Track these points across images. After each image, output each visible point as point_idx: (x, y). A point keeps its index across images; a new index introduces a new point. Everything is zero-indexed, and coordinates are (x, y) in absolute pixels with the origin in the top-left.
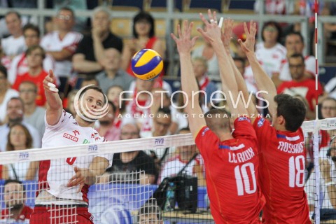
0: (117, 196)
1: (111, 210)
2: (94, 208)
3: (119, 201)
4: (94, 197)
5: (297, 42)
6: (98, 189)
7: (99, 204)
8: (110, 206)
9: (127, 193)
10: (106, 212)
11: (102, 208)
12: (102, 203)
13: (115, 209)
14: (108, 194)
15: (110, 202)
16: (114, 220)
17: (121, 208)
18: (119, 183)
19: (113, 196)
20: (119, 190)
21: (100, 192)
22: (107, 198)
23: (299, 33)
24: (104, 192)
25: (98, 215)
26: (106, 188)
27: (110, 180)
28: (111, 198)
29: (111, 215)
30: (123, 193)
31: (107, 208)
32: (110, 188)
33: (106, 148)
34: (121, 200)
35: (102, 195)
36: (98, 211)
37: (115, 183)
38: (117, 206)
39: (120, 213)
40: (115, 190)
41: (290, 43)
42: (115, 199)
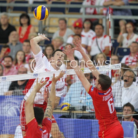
0: (15, 101)
1: (13, 108)
2: (5, 107)
3: (16, 104)
4: (5, 102)
5: (100, 29)
6: (7, 98)
7: (7, 105)
8: (12, 106)
9: (20, 100)
10: (10, 109)
11: (9, 107)
12: (8, 105)
13: (14, 108)
14: (11, 100)
15: (12, 104)
16: (14, 113)
17: (17, 107)
18: (16, 95)
19: (13, 101)
20: (16, 98)
21: (8, 100)
22: (11, 102)
23: (101, 25)
24: (9, 99)
25: (6, 110)
26: (10, 98)
27: (12, 94)
28: (13, 102)
29: (13, 110)
30: (18, 100)
31: (11, 107)
32: (12, 97)
33: (10, 78)
34: (17, 103)
35: (9, 101)
36: (7, 108)
37: (14, 95)
38: (15, 106)
39: (17, 110)
40: (14, 99)
41: (97, 29)
42: (14, 103)
